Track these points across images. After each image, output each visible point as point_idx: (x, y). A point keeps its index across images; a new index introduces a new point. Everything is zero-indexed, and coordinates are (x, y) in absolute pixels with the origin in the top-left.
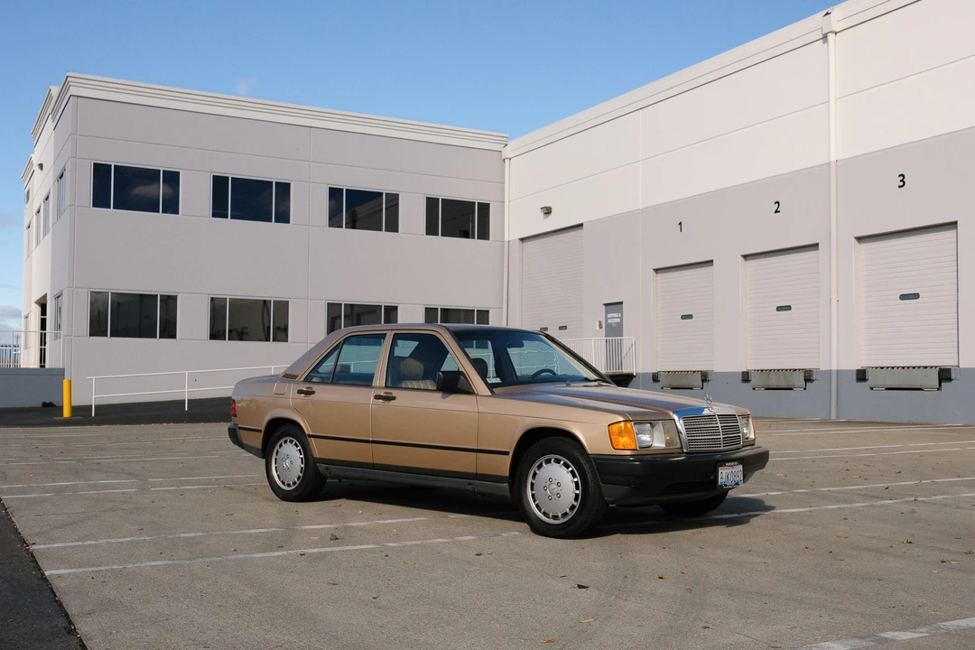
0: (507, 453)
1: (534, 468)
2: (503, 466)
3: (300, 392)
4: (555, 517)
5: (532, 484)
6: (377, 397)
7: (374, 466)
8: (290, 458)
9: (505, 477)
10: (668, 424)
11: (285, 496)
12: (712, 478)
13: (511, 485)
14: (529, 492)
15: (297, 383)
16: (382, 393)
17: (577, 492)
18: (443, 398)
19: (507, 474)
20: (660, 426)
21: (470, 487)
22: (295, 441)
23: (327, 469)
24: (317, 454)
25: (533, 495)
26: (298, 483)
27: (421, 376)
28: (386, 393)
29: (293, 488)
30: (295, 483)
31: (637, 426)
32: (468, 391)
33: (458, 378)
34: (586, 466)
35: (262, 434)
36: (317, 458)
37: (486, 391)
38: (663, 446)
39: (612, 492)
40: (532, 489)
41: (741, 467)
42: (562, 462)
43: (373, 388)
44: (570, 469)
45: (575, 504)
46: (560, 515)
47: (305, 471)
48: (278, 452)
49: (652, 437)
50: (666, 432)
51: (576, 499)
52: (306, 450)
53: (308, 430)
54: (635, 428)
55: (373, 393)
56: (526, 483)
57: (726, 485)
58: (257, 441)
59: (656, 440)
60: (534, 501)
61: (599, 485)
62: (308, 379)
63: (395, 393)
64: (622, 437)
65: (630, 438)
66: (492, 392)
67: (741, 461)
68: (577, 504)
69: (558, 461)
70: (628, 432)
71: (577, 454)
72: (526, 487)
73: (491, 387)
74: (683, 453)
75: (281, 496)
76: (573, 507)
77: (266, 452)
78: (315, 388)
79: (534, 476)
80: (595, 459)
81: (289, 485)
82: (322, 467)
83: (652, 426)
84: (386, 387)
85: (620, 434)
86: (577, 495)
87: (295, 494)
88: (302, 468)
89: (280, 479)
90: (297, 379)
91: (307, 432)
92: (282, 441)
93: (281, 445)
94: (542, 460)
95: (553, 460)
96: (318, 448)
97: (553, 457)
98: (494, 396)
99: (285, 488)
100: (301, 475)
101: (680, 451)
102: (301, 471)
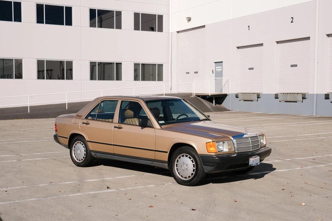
0: (167, 152)
1: (178, 158)
2: (165, 157)
3: (84, 123)
4: (186, 178)
5: (177, 165)
6: (115, 127)
7: (114, 154)
8: (80, 151)
9: (167, 161)
10: (229, 141)
11: (78, 165)
12: (247, 162)
13: (169, 164)
14: (176, 168)
17: (194, 168)
18: (142, 129)
19: (167, 160)
20: (226, 143)
21: (152, 165)
22: (82, 143)
23: (95, 155)
24: (91, 149)
25: (177, 169)
26: (83, 159)
27: (133, 116)
28: (118, 125)
29: (81, 161)
30: (82, 159)
31: (217, 143)
32: (151, 127)
33: (147, 121)
34: (197, 159)
35: (68, 139)
36: (91, 150)
37: (158, 127)
38: (228, 151)
39: (208, 169)
40: (177, 166)
41: (259, 157)
43: (113, 123)
44: (191, 159)
45: (193, 173)
46: (187, 177)
47: (86, 155)
48: (75, 147)
49: (223, 147)
50: (229, 145)
51: (194, 171)
52: (86, 147)
53: (87, 139)
54: (216, 144)
55: (113, 125)
56: (174, 164)
57: (252, 165)
58: (66, 142)
59: (225, 148)
60: (178, 171)
61: (202, 166)
62: (86, 118)
63: (122, 126)
64: (211, 148)
65: (214, 148)
66: (161, 127)
67: (259, 155)
68: (194, 173)
69: (187, 156)
70: (213, 146)
71: (194, 154)
72: (174, 165)
73: (161, 125)
74: (236, 153)
75: (77, 165)
76: (192, 174)
77: (70, 146)
78: (90, 122)
79: (177, 161)
80: (200, 156)
81: (80, 160)
82: (93, 154)
83: (223, 143)
84: (119, 123)
85: (211, 146)
86: (194, 170)
87: (82, 164)
88: (85, 154)
89: (76, 158)
90: (82, 118)
91: (87, 140)
92: (76, 142)
93: (76, 144)
94: (181, 155)
95: (185, 155)
96: (91, 147)
97: (185, 154)
98: (162, 129)
99: (78, 161)
100: (85, 156)
101: (234, 152)
102: (85, 155)
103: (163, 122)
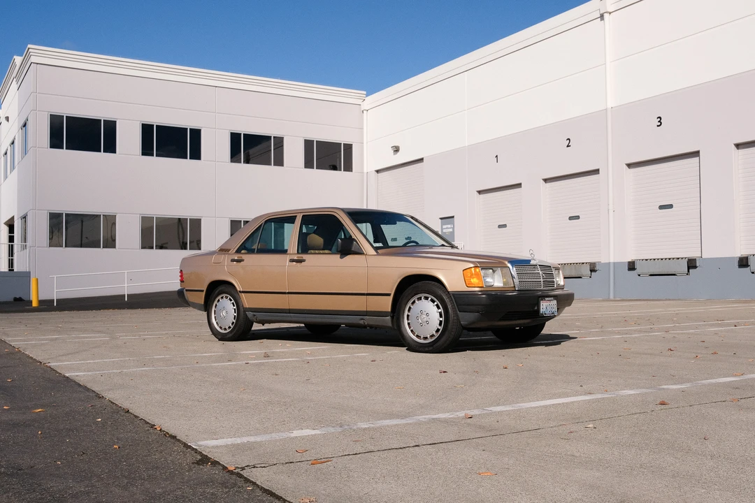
0: (389, 295)
1: (409, 304)
2: (386, 304)
3: (233, 260)
4: (425, 338)
5: (408, 316)
6: (292, 261)
7: (289, 311)
8: (226, 311)
9: (388, 312)
10: (505, 270)
11: (222, 338)
12: (536, 308)
13: (392, 317)
14: (406, 322)
15: (229, 254)
16: (295, 258)
17: (441, 319)
18: (341, 258)
19: (389, 310)
20: (499, 271)
21: (362, 322)
22: (229, 297)
23: (254, 315)
24: (247, 305)
25: (409, 324)
26: (232, 327)
27: (322, 246)
28: (298, 257)
29: (228, 331)
30: (230, 327)
31: (483, 271)
32: (360, 252)
33: (352, 243)
34: (447, 300)
35: (204, 293)
36: (246, 308)
37: (372, 252)
38: (501, 285)
39: (467, 318)
40: (408, 319)
41: (555, 302)
42: (430, 299)
43: (288, 255)
44: (436, 303)
45: (440, 328)
46: (428, 336)
47: (238, 318)
48: (216, 305)
49: (493, 278)
50: (504, 276)
51: (440, 324)
52: (238, 303)
53: (239, 288)
54: (482, 272)
55: (288, 257)
56: (403, 315)
57: (545, 314)
58: (200, 298)
59: (496, 281)
60: (410, 327)
61: (457, 313)
62: (238, 251)
63: (305, 256)
64: (473, 278)
65: (478, 279)
66: (377, 252)
67: (555, 297)
68: (441, 328)
69: (426, 298)
70: (477, 275)
71: (440, 292)
72: (403, 318)
73: (376, 249)
74: (516, 290)
75: (220, 337)
76: (438, 330)
77: (207, 306)
78: (244, 257)
79: (409, 310)
80: (453, 294)
81: (225, 329)
82: (250, 314)
83: (494, 271)
84: (298, 253)
85: (472, 276)
86: (441, 322)
87: (230, 335)
88: (235, 316)
89: (218, 325)
90: (230, 252)
91: (238, 290)
92: (219, 297)
93: (219, 301)
94: (415, 298)
96: (247, 301)
97: (423, 295)
98: (378, 254)
99: (223, 331)
100: (234, 321)
101: (513, 289)
102: (235, 319)
103: (380, 245)
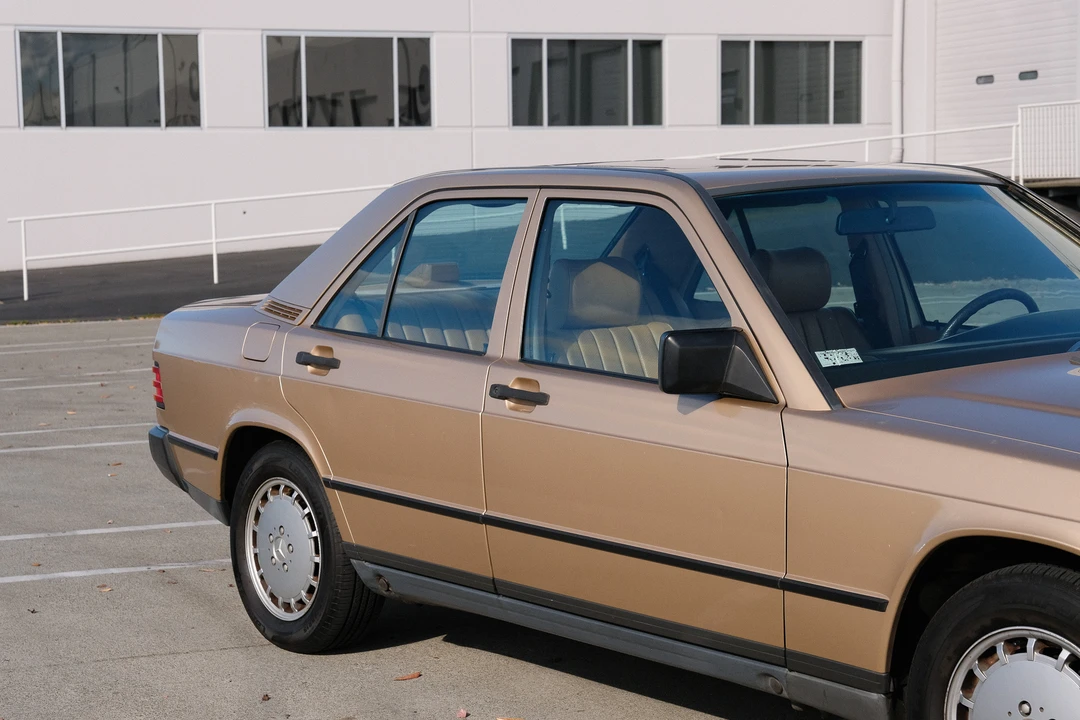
0: (878, 605)
1: (970, 660)
2: (866, 641)
3: (304, 359)
5: (962, 710)
6: (500, 392)
7: (495, 586)
8: (286, 543)
9: (877, 677)
11: (282, 637)
13: (894, 698)
15: (299, 331)
16: (510, 379)
19: (879, 664)
21: (766, 685)
22: (298, 491)
23: (380, 576)
24: (351, 535)
26: (309, 603)
28: (521, 380)
29: (297, 615)
30: (301, 603)
32: (758, 394)
35: (219, 464)
36: (350, 546)
37: (815, 400)
42: (1064, 654)
43: (490, 360)
47: (324, 571)
48: (258, 514)
52: (323, 520)
53: (325, 469)
55: (487, 376)
56: (942, 702)
58: (209, 478)
62: (325, 323)
63: (547, 382)
66: (832, 400)
69: (1051, 649)
72: (941, 717)
73: (829, 380)
75: (270, 635)
77: (233, 504)
78: (342, 350)
79: (968, 686)
81: (287, 607)
82: (365, 570)
84: (525, 360)
87: (301, 634)
88: (317, 564)
89: (265, 587)
90: (299, 320)
91: (322, 474)
92: (267, 486)
93: (265, 498)
94: (998, 637)
95: (1031, 643)
96: (355, 523)
97: (1033, 634)
98: (838, 411)
99: (279, 613)
100: (315, 584)
102: (316, 574)
103: (849, 356)
